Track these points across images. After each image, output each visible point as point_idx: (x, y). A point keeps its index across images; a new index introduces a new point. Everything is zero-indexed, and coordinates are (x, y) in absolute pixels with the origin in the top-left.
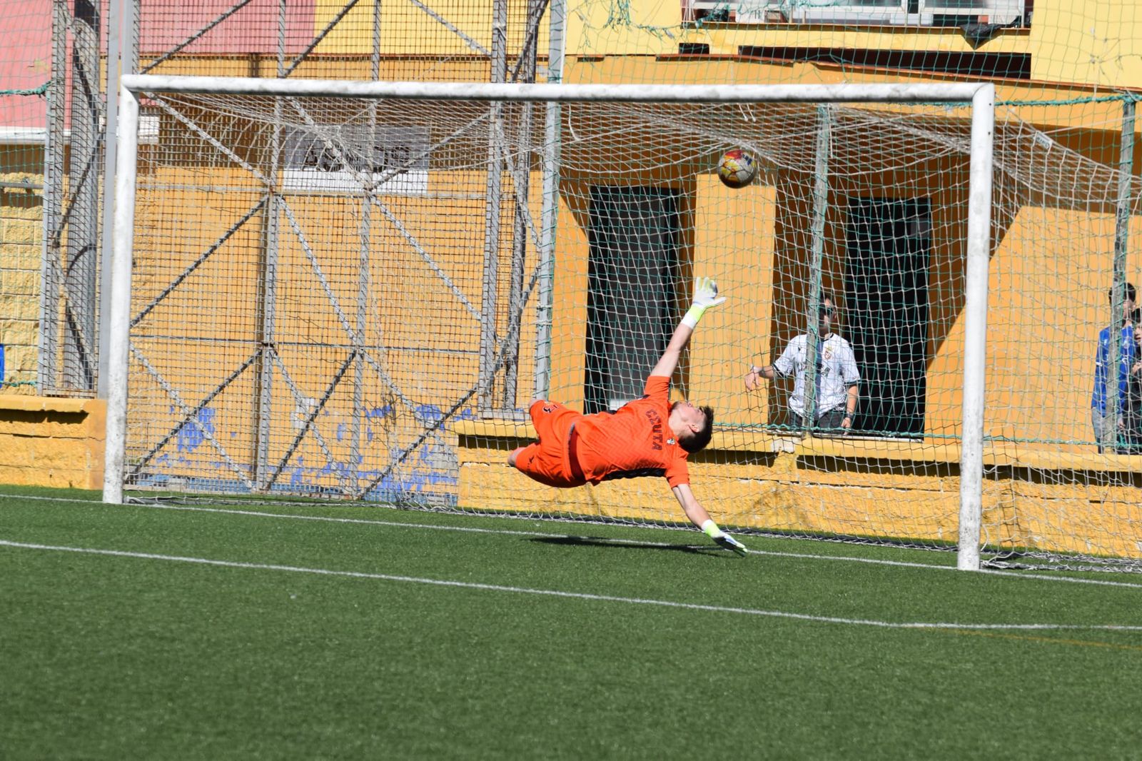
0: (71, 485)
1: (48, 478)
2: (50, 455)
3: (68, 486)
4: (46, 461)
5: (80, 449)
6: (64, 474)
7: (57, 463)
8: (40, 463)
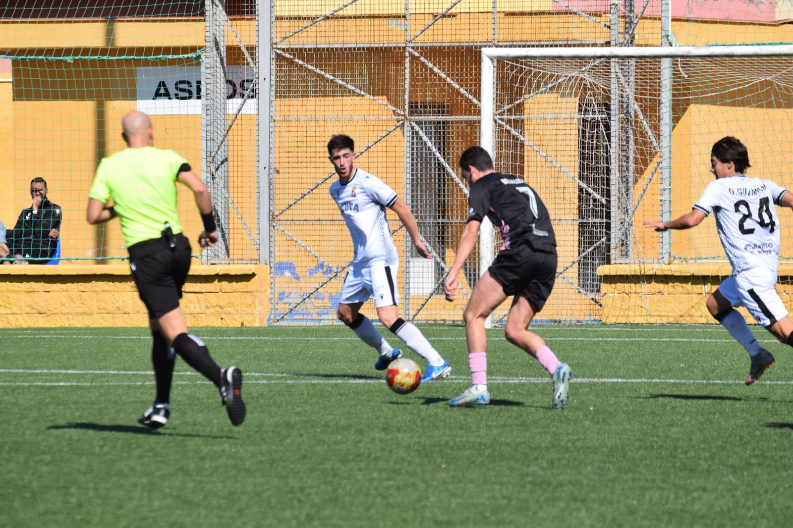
0: (242, 324)
1: (220, 320)
2: (221, 304)
3: (240, 325)
4: (217, 309)
5: (249, 300)
6: (234, 317)
7: (227, 309)
8: (212, 310)
